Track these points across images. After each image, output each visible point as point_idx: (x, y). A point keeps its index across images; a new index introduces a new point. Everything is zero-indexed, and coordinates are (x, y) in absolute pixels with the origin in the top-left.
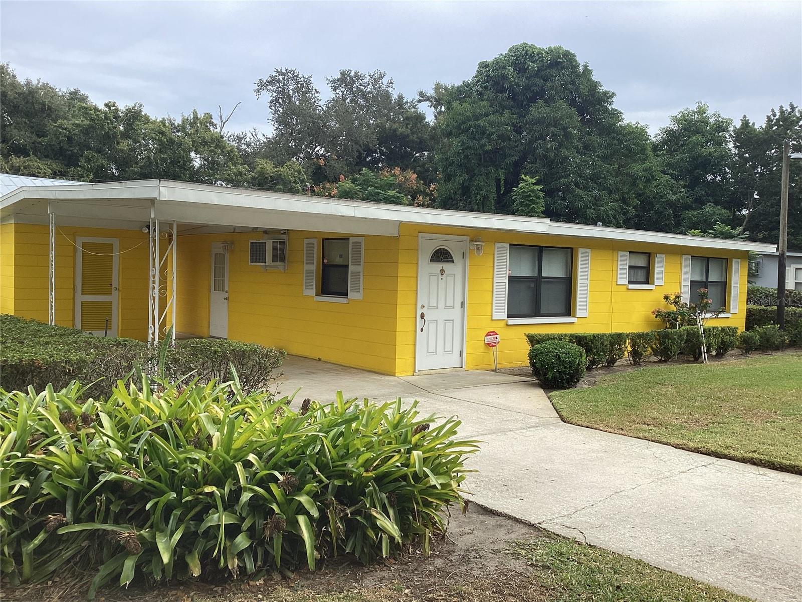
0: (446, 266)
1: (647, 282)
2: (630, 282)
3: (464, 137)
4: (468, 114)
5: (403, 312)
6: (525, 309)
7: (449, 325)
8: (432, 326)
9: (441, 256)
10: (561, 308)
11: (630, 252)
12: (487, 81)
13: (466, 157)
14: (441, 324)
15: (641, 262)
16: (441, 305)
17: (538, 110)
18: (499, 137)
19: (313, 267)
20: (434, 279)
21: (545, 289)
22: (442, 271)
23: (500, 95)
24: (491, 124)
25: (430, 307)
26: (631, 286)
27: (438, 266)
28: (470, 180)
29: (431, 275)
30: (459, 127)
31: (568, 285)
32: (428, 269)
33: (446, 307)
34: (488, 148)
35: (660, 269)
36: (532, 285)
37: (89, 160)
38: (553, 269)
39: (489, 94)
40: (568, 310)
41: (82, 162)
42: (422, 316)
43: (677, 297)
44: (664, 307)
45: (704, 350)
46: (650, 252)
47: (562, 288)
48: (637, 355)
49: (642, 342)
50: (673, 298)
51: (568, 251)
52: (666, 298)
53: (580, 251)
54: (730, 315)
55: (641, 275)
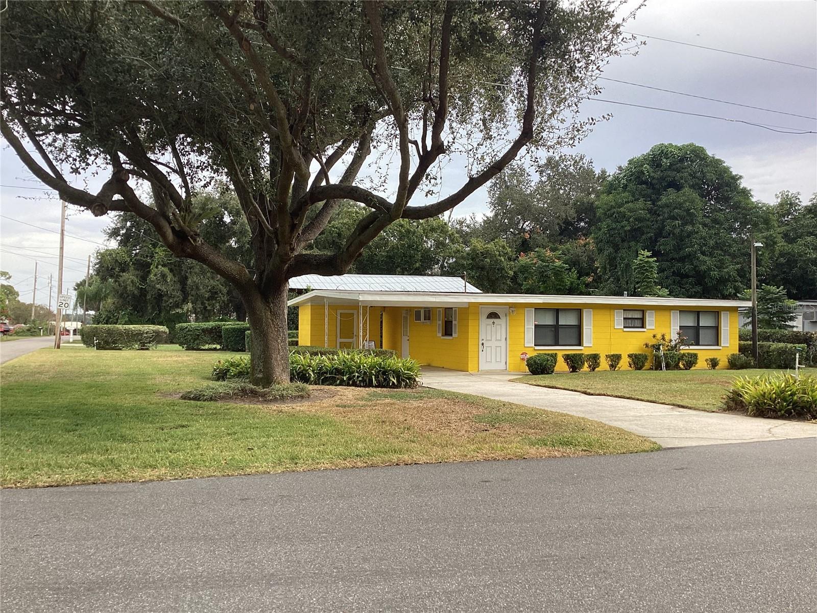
0: (496, 320)
1: (643, 327)
2: (624, 327)
3: (609, 221)
4: (613, 203)
5: (471, 343)
6: (550, 341)
7: (498, 349)
8: (489, 349)
9: (493, 315)
10: (575, 341)
11: (624, 310)
12: (632, 175)
13: (611, 236)
14: (494, 348)
15: (638, 315)
16: (494, 338)
17: (669, 196)
18: (636, 219)
19: (441, 322)
20: (489, 327)
21: (562, 332)
22: (494, 323)
23: (640, 186)
24: (630, 210)
25: (487, 340)
26: (625, 330)
27: (492, 320)
28: (616, 252)
29: (487, 325)
30: (605, 214)
31: (579, 328)
32: (485, 323)
33: (496, 340)
34: (628, 228)
35: (650, 319)
36: (553, 329)
38: (567, 320)
39: (631, 186)
40: (580, 343)
42: (483, 344)
43: (663, 336)
44: (653, 342)
45: (663, 365)
46: (643, 310)
47: (575, 330)
48: (613, 366)
49: (615, 360)
50: (659, 336)
51: (578, 311)
52: (654, 336)
53: (585, 310)
54: (721, 348)
55: (638, 323)
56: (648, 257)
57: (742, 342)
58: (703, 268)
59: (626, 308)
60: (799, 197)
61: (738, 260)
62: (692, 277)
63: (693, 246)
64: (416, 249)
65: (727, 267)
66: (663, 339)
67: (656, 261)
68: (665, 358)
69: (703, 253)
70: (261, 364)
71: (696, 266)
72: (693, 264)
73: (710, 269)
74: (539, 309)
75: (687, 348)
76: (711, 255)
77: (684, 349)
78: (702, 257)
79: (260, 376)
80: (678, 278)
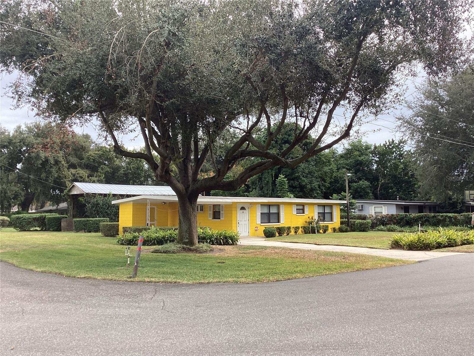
0: (244, 211)
1: (303, 213)
2: (297, 213)
5: (234, 222)
6: (266, 221)
7: (245, 225)
8: (241, 226)
9: (243, 208)
10: (277, 221)
11: (296, 205)
14: (243, 225)
15: (301, 207)
16: (243, 220)
19: (211, 212)
21: (271, 216)
22: (243, 212)
25: (240, 221)
26: (297, 214)
27: (242, 211)
29: (240, 213)
31: (278, 214)
32: (239, 212)
33: (244, 221)
35: (306, 209)
36: (268, 215)
37: (102, 169)
38: (273, 210)
40: (279, 221)
41: (100, 170)
42: (239, 223)
43: (312, 217)
44: (308, 220)
45: (316, 231)
46: (303, 205)
47: (276, 215)
48: (296, 232)
49: (296, 229)
50: (311, 218)
51: (278, 205)
52: (309, 217)
53: (281, 205)
54: (333, 222)
55: (301, 211)
56: (283, 178)
57: (341, 220)
58: (304, 183)
59: (298, 204)
60: (337, 149)
61: (318, 180)
62: (298, 188)
63: (299, 173)
64: (142, 170)
65: (313, 184)
66: (312, 219)
67: (286, 180)
68: (317, 228)
69: (303, 177)
70: (187, 235)
71: (300, 183)
72: (298, 182)
73: (306, 184)
74: (263, 205)
75: (323, 223)
76: (306, 177)
77: (322, 224)
78: (303, 178)
79: (187, 241)
80: (292, 189)
